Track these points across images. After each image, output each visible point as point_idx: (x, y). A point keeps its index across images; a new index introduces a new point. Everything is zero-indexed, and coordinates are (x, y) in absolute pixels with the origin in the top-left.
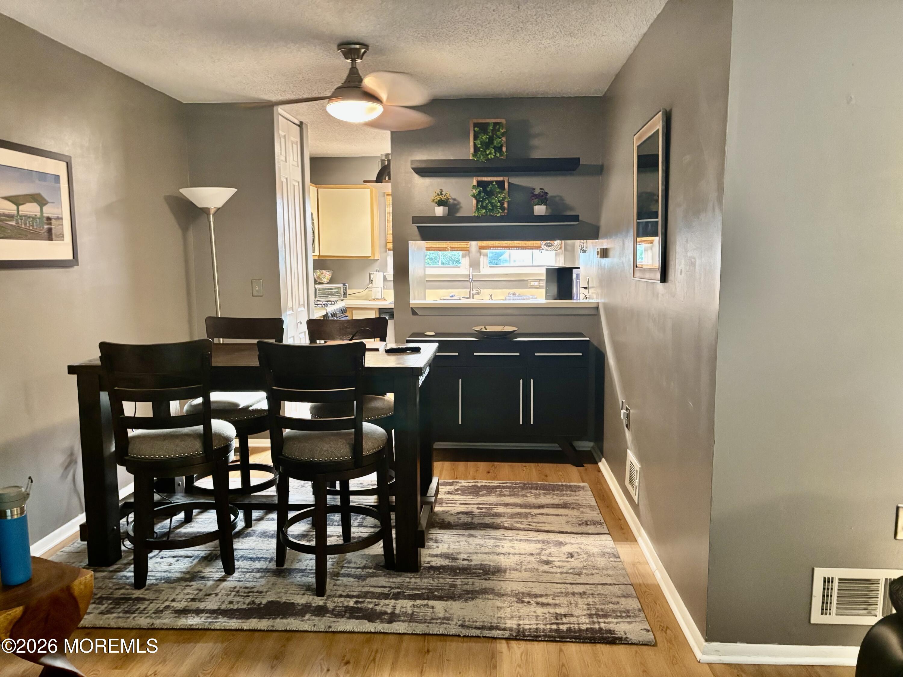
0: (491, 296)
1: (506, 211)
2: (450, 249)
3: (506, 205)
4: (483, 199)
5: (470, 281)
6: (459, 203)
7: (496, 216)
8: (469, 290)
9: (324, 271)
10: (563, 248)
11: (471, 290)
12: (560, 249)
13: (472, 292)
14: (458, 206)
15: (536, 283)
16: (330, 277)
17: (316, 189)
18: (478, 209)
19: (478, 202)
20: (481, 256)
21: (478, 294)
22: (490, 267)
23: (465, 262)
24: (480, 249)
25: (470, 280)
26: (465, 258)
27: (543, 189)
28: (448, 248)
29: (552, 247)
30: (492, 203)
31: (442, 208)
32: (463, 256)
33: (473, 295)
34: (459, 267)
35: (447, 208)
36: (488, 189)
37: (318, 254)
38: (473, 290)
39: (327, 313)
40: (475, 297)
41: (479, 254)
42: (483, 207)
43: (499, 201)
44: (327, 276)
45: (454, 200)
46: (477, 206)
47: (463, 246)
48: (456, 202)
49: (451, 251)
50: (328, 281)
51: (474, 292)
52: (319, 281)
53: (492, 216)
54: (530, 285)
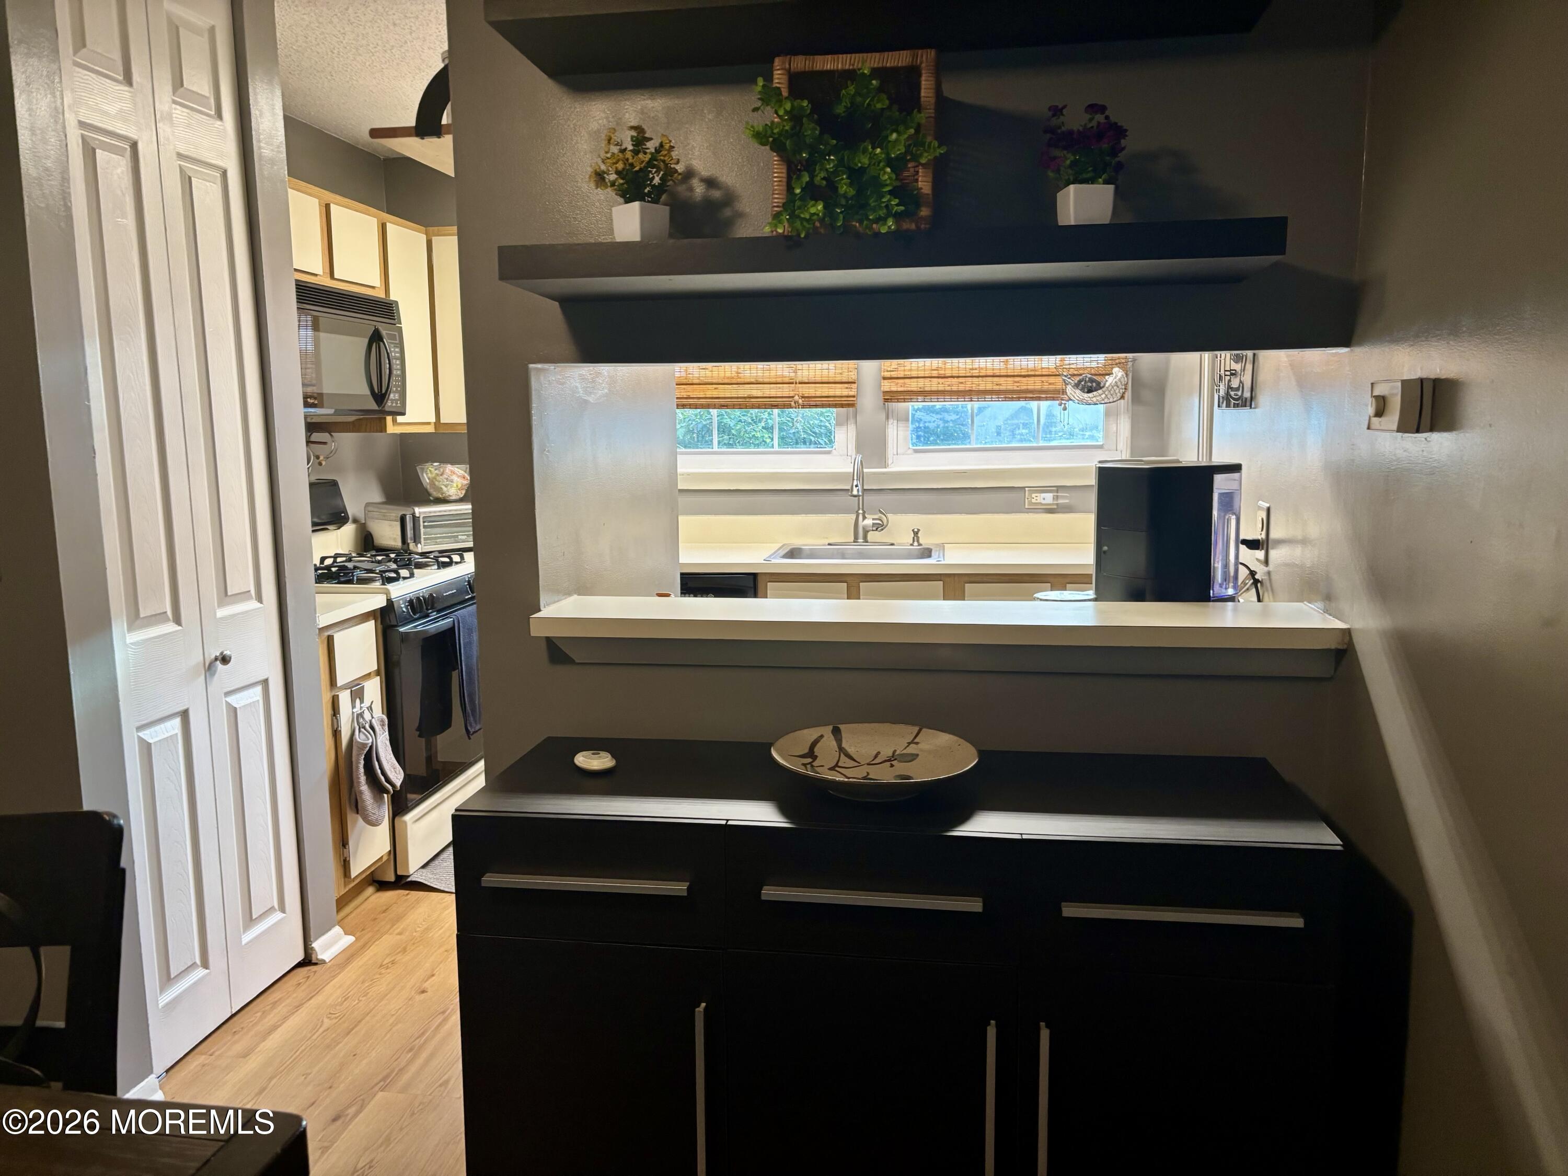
0: (916, 533)
1: (925, 212)
2: (800, 401)
3: (924, 184)
4: (813, 149)
5: (855, 492)
6: (729, 199)
7: (877, 234)
8: (854, 517)
9: (449, 468)
10: (1128, 395)
11: (861, 517)
12: (1122, 397)
13: (862, 523)
14: (727, 212)
15: (1048, 498)
16: (466, 482)
17: (423, 238)
18: (790, 206)
19: (792, 172)
20: (891, 421)
21: (879, 527)
22: (916, 451)
23: (845, 437)
24: (886, 400)
25: (855, 490)
26: (844, 428)
27: (1102, 109)
28: (796, 398)
29: (1100, 391)
30: (856, 174)
31: (636, 204)
32: (839, 424)
33: (866, 532)
34: (829, 453)
35: (662, 212)
36: (840, 110)
37: (433, 420)
38: (864, 518)
39: (390, 602)
40: (871, 536)
41: (883, 416)
42: (812, 192)
43: (890, 162)
44: (455, 478)
45: (710, 183)
46: (790, 189)
47: (838, 393)
48: (716, 194)
49: (803, 406)
50: (461, 494)
51: (869, 522)
52: (435, 494)
53: (858, 235)
54: (1031, 503)
